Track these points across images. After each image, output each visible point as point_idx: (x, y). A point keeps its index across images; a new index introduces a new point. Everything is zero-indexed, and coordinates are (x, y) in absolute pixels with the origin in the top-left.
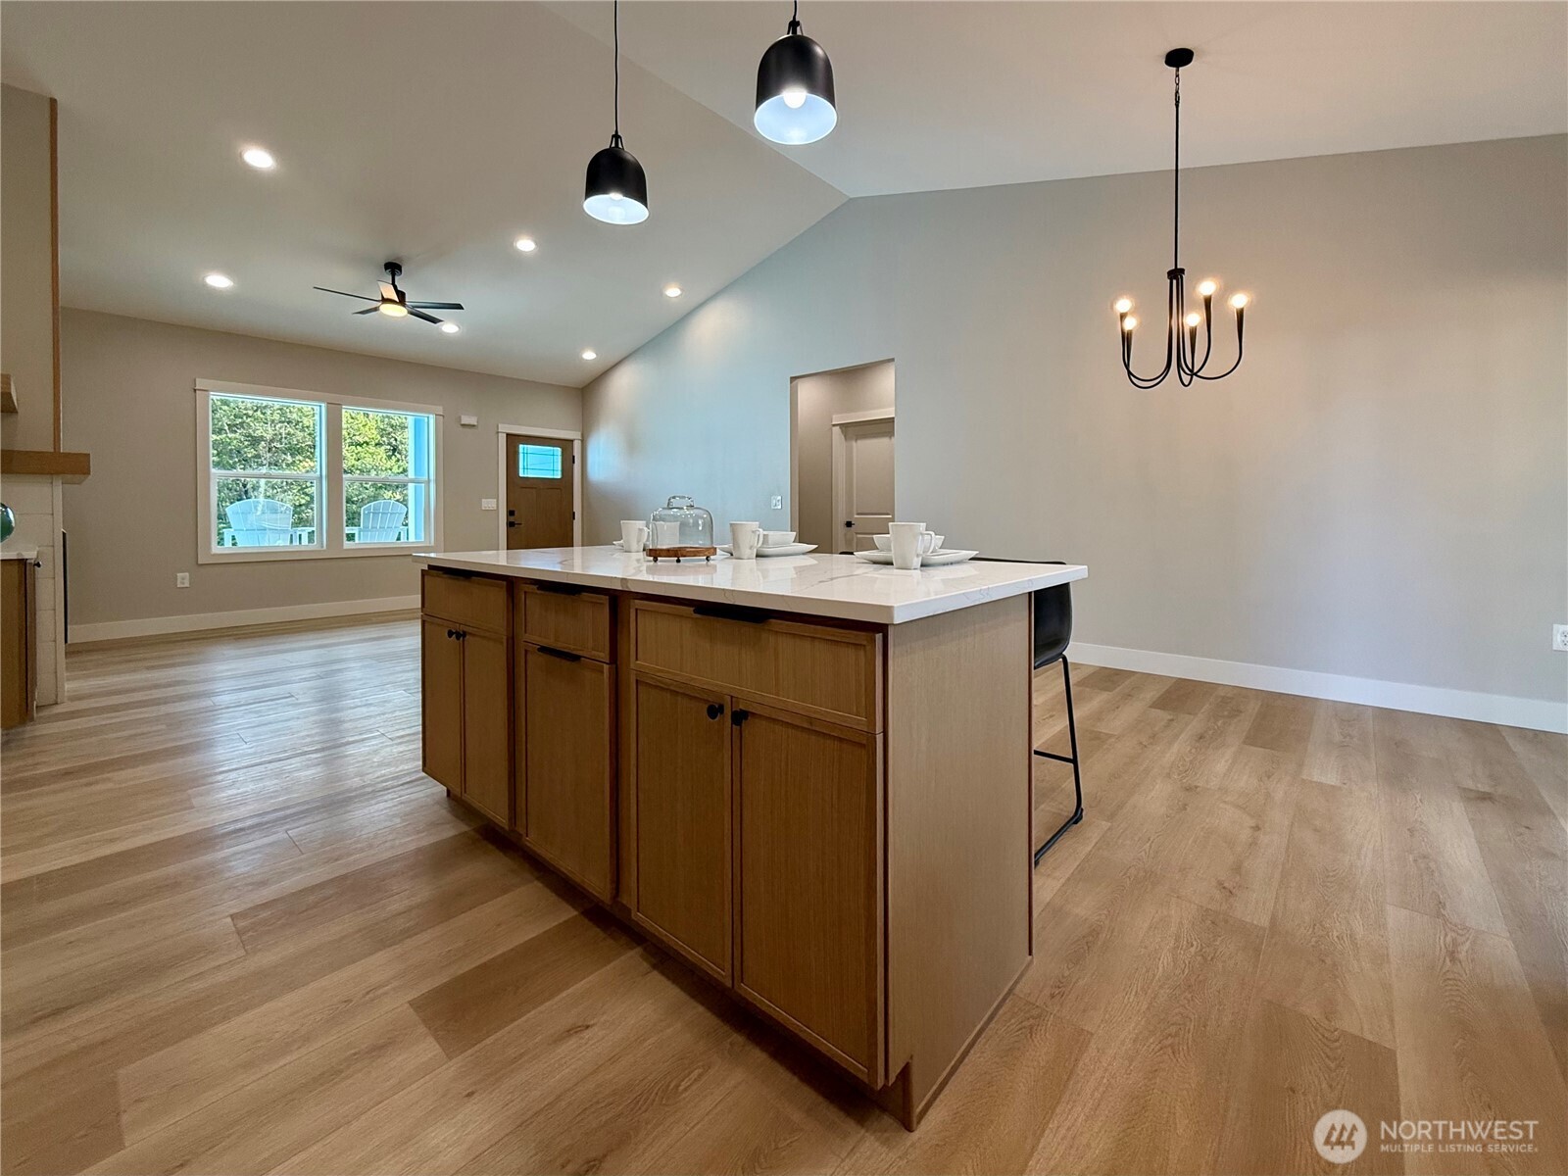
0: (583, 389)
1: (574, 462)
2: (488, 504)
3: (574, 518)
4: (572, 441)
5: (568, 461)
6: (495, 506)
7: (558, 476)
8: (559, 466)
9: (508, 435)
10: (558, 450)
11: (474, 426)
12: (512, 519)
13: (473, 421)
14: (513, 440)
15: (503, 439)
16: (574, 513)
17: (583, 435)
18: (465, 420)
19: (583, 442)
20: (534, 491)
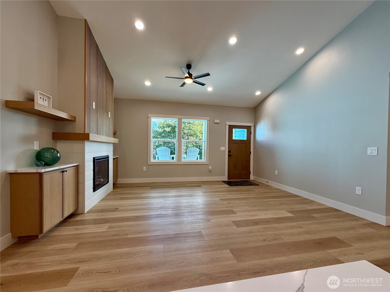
0: (255, 108)
1: (251, 134)
2: (222, 148)
3: (251, 154)
4: (251, 127)
5: (249, 133)
6: (224, 149)
7: (246, 139)
8: (246, 136)
9: (229, 125)
10: (246, 130)
11: (219, 123)
12: (230, 154)
13: (218, 121)
14: (231, 128)
15: (227, 127)
16: (251, 152)
17: (254, 125)
18: (216, 121)
19: (255, 127)
20: (237, 144)
